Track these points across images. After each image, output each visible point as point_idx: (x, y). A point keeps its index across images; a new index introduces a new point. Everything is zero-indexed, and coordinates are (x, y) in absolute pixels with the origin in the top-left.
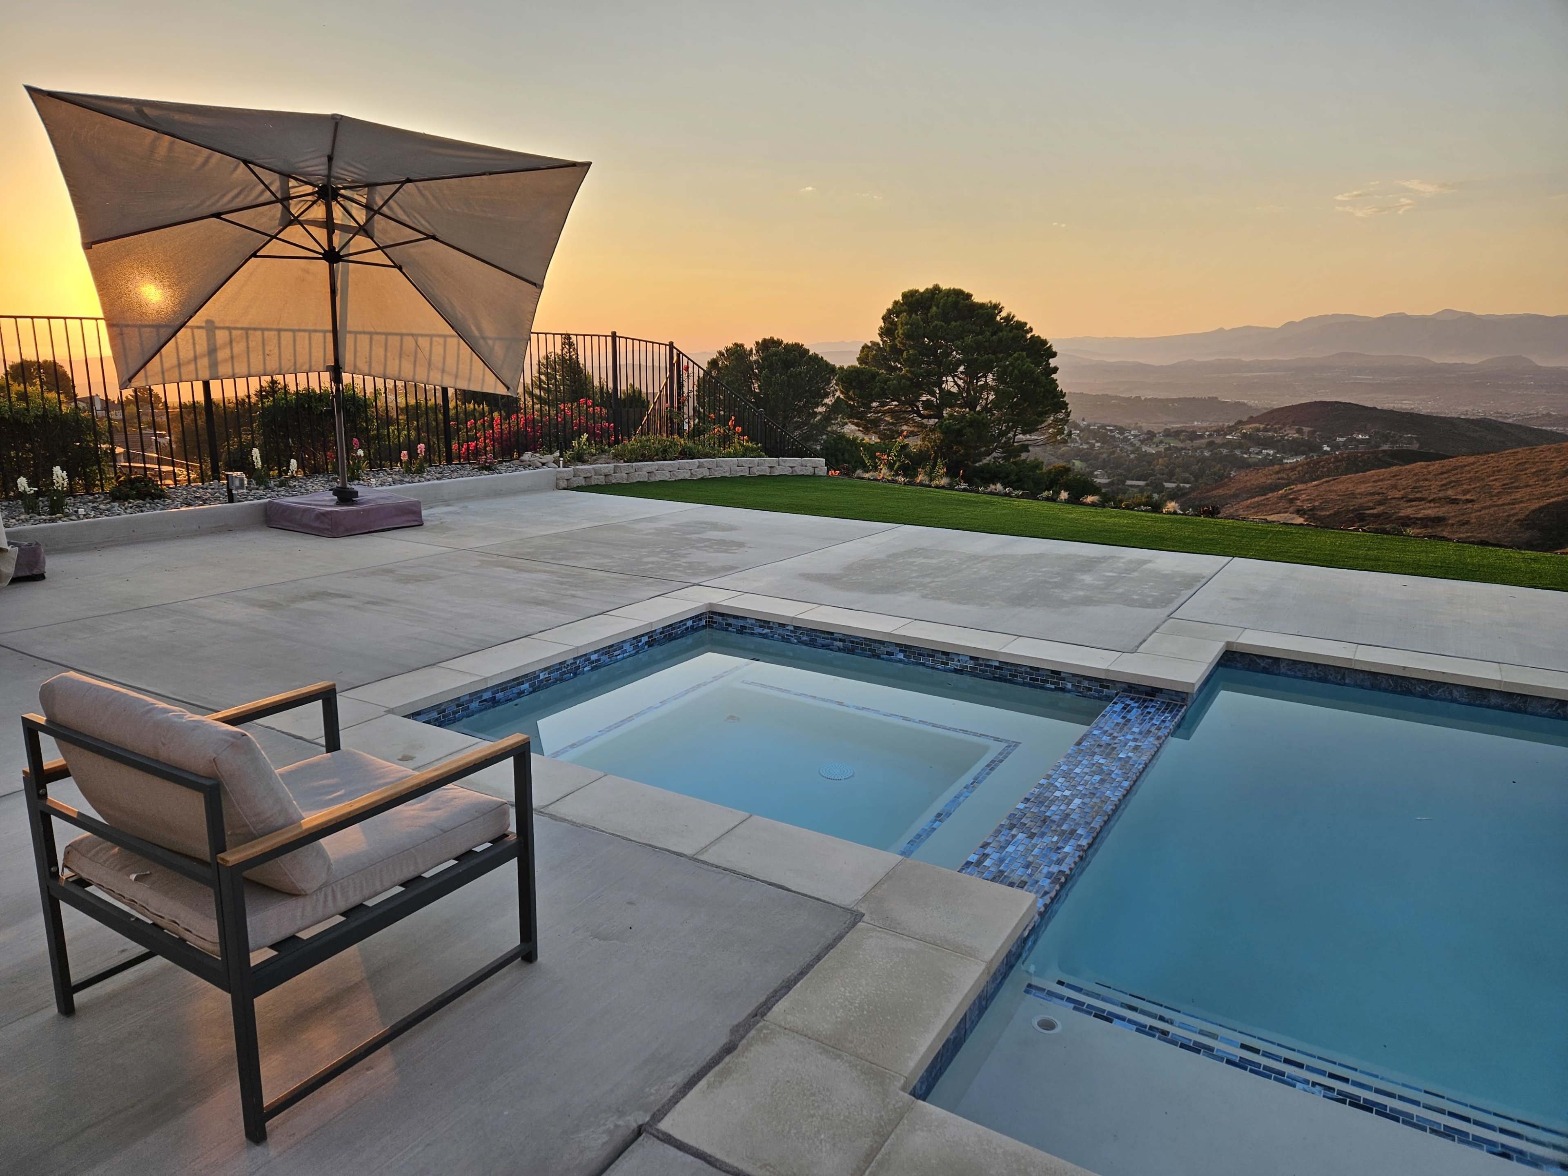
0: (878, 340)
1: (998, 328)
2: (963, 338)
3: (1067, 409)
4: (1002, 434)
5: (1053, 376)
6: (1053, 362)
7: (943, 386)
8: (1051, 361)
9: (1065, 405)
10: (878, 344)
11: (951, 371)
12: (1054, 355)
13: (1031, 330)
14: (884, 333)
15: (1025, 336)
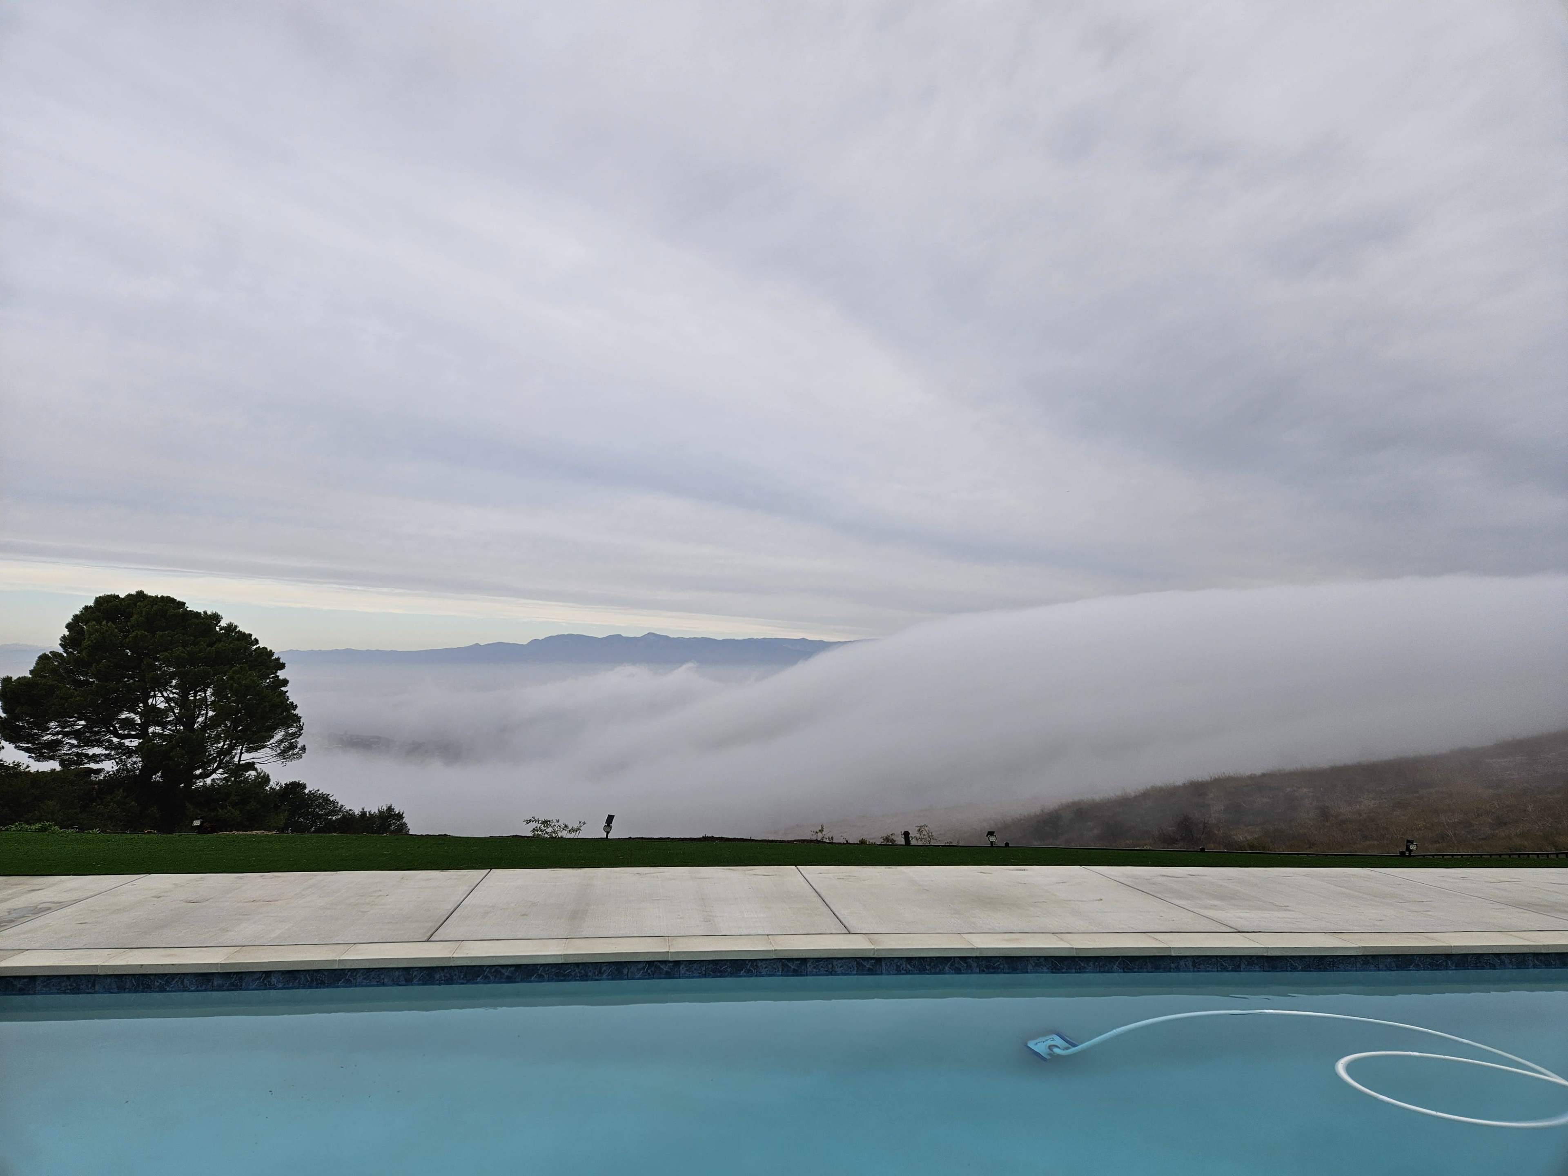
0: (60, 650)
1: (219, 638)
2: (171, 650)
3: (300, 722)
4: (222, 752)
5: (283, 689)
6: (281, 674)
7: (150, 701)
8: (279, 673)
9: (297, 719)
10: (61, 655)
11: (161, 684)
12: (282, 666)
13: (256, 641)
14: (66, 642)
15: (249, 649)
